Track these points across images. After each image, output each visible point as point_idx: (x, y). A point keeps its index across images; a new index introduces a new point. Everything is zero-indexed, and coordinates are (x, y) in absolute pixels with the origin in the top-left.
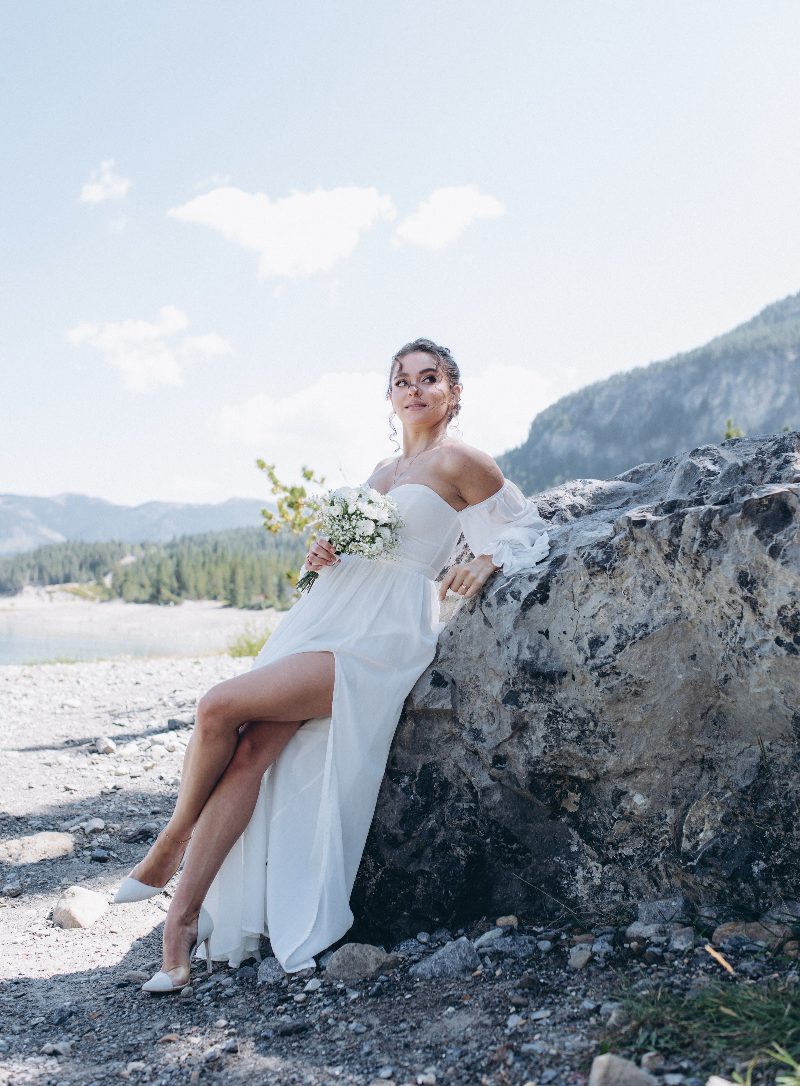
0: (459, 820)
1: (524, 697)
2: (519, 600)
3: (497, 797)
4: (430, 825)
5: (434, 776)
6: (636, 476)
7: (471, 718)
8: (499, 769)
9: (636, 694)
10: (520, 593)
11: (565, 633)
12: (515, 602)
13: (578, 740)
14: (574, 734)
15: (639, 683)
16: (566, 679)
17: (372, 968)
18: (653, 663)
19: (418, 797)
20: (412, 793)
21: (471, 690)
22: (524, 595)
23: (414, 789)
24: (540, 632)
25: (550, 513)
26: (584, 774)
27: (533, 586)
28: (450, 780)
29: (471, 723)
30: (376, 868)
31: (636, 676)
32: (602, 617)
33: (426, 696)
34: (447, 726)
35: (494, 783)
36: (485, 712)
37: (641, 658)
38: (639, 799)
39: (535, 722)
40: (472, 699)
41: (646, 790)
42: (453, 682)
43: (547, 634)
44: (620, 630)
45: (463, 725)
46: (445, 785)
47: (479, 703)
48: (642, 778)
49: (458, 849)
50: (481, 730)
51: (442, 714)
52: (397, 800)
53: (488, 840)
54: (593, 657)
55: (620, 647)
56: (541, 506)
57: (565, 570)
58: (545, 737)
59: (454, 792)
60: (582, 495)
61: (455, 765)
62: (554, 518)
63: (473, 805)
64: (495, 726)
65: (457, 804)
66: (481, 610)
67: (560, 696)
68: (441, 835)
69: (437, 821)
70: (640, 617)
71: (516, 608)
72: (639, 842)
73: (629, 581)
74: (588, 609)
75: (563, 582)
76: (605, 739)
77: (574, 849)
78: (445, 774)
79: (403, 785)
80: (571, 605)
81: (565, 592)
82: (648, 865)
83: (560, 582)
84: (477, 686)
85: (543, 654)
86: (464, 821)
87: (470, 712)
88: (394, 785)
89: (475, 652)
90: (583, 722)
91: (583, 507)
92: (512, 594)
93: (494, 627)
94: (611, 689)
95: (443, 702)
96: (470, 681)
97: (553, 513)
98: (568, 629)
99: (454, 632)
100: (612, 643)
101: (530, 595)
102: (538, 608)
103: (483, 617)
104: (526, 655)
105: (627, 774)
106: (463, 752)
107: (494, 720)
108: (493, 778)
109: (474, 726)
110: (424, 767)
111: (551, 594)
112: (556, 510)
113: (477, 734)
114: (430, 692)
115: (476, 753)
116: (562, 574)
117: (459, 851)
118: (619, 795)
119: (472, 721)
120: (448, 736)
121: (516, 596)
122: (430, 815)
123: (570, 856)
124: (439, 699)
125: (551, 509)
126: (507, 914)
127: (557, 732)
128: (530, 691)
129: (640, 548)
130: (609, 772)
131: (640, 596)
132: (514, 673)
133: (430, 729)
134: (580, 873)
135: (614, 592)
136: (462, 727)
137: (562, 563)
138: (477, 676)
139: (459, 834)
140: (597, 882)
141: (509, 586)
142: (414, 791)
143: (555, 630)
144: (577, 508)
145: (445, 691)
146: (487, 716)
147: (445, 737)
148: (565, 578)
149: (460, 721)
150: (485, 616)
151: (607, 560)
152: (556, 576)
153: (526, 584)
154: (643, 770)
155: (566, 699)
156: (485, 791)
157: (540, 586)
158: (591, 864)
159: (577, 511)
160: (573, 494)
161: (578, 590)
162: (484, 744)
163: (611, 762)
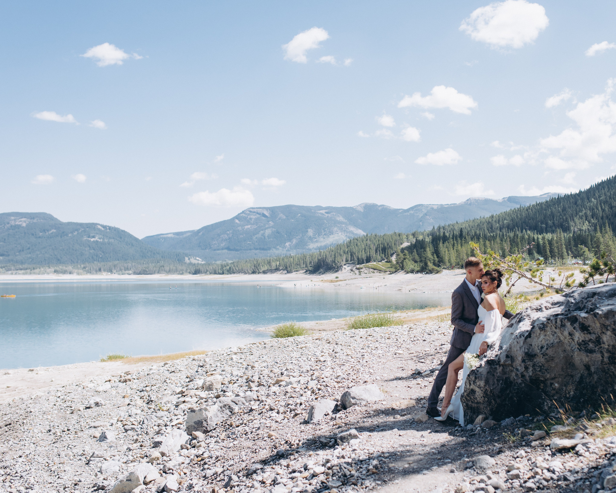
0: (515, 391)
1: (527, 361)
3: (523, 385)
5: (508, 380)
7: (516, 366)
8: (523, 378)
9: (552, 360)
13: (540, 371)
14: (539, 369)
15: (553, 357)
16: (536, 356)
17: (492, 425)
18: (555, 352)
19: (505, 385)
20: (503, 385)
22: (525, 336)
23: (503, 383)
26: (542, 379)
27: (527, 333)
30: (495, 403)
31: (552, 355)
32: (543, 342)
33: (506, 361)
34: (510, 368)
35: (522, 382)
37: (552, 351)
38: (556, 385)
39: (529, 367)
41: (558, 383)
42: (511, 357)
43: (531, 345)
44: (547, 345)
46: (511, 382)
47: (517, 362)
48: (557, 380)
51: (509, 365)
52: (499, 386)
53: (522, 396)
54: (541, 351)
55: (547, 349)
57: (535, 330)
58: (532, 370)
59: (513, 384)
61: (513, 377)
63: (518, 387)
64: (521, 368)
65: (514, 387)
67: (535, 360)
68: (511, 395)
69: (509, 391)
70: (552, 342)
72: (558, 395)
73: (548, 333)
74: (540, 340)
76: (546, 370)
77: (543, 397)
78: (511, 380)
79: (500, 382)
80: (536, 338)
81: (535, 335)
82: (560, 401)
84: (516, 358)
85: (530, 350)
87: (515, 364)
89: (515, 350)
90: (541, 367)
94: (546, 359)
95: (509, 362)
96: (515, 356)
97: (540, 309)
98: (536, 344)
100: (545, 347)
101: (527, 336)
102: (529, 339)
104: (526, 351)
105: (553, 379)
106: (515, 374)
107: (521, 366)
108: (522, 380)
109: (517, 368)
110: (506, 378)
111: (532, 335)
113: (517, 370)
114: (506, 359)
115: (517, 374)
117: (515, 399)
118: (552, 384)
121: (523, 336)
123: (542, 399)
125: (540, 308)
126: (527, 414)
127: (535, 369)
128: (528, 359)
129: (550, 325)
130: (548, 379)
131: (551, 336)
132: (524, 355)
133: (507, 368)
134: (546, 403)
135: (545, 335)
136: (514, 368)
139: (515, 394)
140: (550, 405)
143: (533, 344)
145: (509, 359)
146: (519, 365)
147: (510, 371)
148: (535, 332)
149: (513, 366)
150: (517, 340)
151: (543, 328)
152: (533, 331)
154: (556, 378)
155: (537, 361)
156: (520, 384)
157: (529, 334)
158: (548, 401)
161: (538, 335)
162: (519, 372)
163: (548, 376)
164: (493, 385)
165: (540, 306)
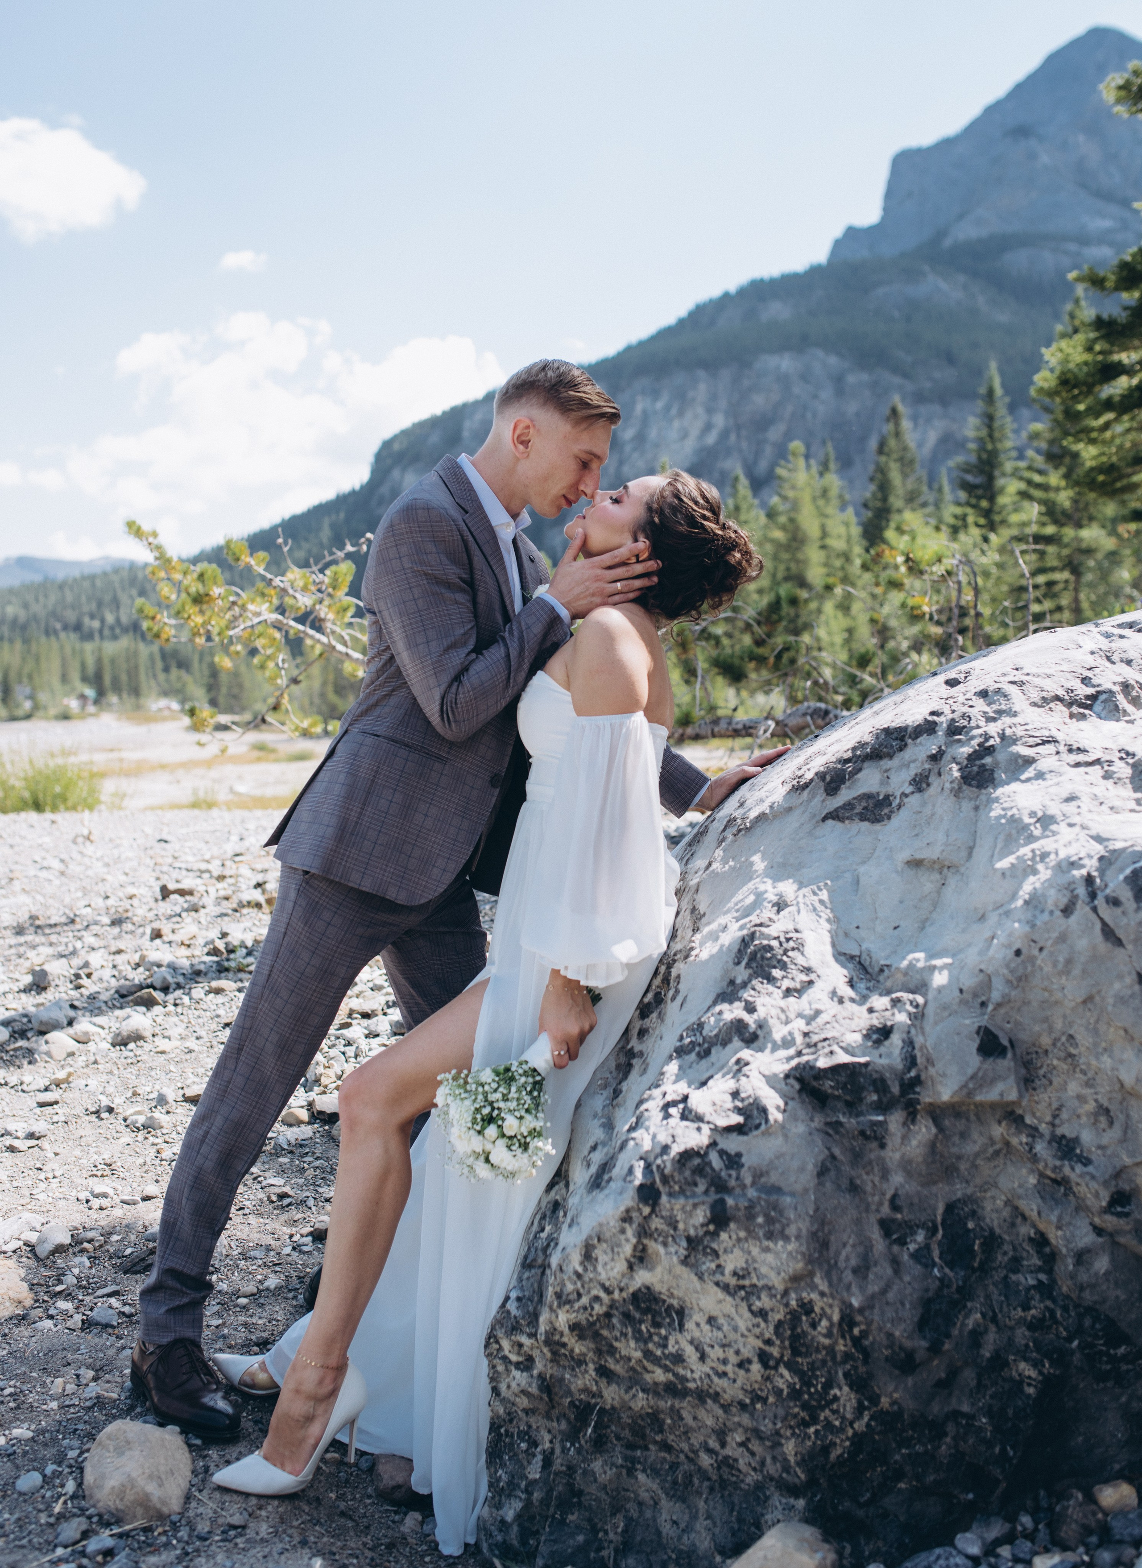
0: (1024, 1310)
3: (1102, 1264)
4: (970, 1323)
5: (971, 1225)
7: (1055, 1116)
8: (1119, 1215)
19: (947, 1270)
20: (934, 1264)
21: (1055, 1062)
23: (936, 1254)
25: (1087, 697)
28: (998, 1231)
29: (1053, 1125)
30: (860, 1410)
33: (972, 1078)
34: (998, 1131)
35: (1100, 1240)
36: (1091, 1106)
40: (1056, 1081)
42: (1012, 1044)
45: (1036, 1129)
46: (992, 1241)
47: (1074, 1087)
49: (1022, 1365)
50: (1076, 1140)
52: (907, 1278)
53: (1075, 1343)
56: (1068, 685)
59: (1005, 1253)
61: (1008, 1203)
62: (1098, 706)
63: (1043, 1277)
64: (1115, 1133)
65: (1014, 1277)
66: (1095, 909)
68: (991, 1341)
69: (983, 1315)
78: (988, 1220)
79: (912, 1247)
84: (1071, 1055)
86: (1033, 1312)
87: (1055, 1105)
88: (896, 1248)
89: (1073, 991)
93: (1130, 947)
95: (1000, 1087)
96: (1054, 1044)
97: (1094, 698)
99: (1024, 951)
103: (1098, 926)
106: (1033, 1180)
107: (1111, 1123)
108: (1099, 1231)
109: (1059, 1131)
110: (950, 1208)
112: (1099, 693)
113: (1068, 1148)
114: (979, 1069)
115: (1062, 1182)
117: (1027, 1369)
119: (1057, 1121)
120: (997, 1147)
122: (969, 1304)
124: (993, 1081)
125: (1090, 691)
126: (1115, 1483)
133: (964, 1135)
136: (1034, 1133)
138: (1071, 1037)
139: (1022, 1336)
142: (937, 1260)
145: (1006, 1063)
146: (1096, 1115)
147: (991, 1150)
149: (1028, 1120)
150: (1104, 924)
156: (1079, 1255)
159: (1134, 693)
160: (1108, 658)
162: (1090, 1169)
164: (862, 1270)
165: (1085, 681)
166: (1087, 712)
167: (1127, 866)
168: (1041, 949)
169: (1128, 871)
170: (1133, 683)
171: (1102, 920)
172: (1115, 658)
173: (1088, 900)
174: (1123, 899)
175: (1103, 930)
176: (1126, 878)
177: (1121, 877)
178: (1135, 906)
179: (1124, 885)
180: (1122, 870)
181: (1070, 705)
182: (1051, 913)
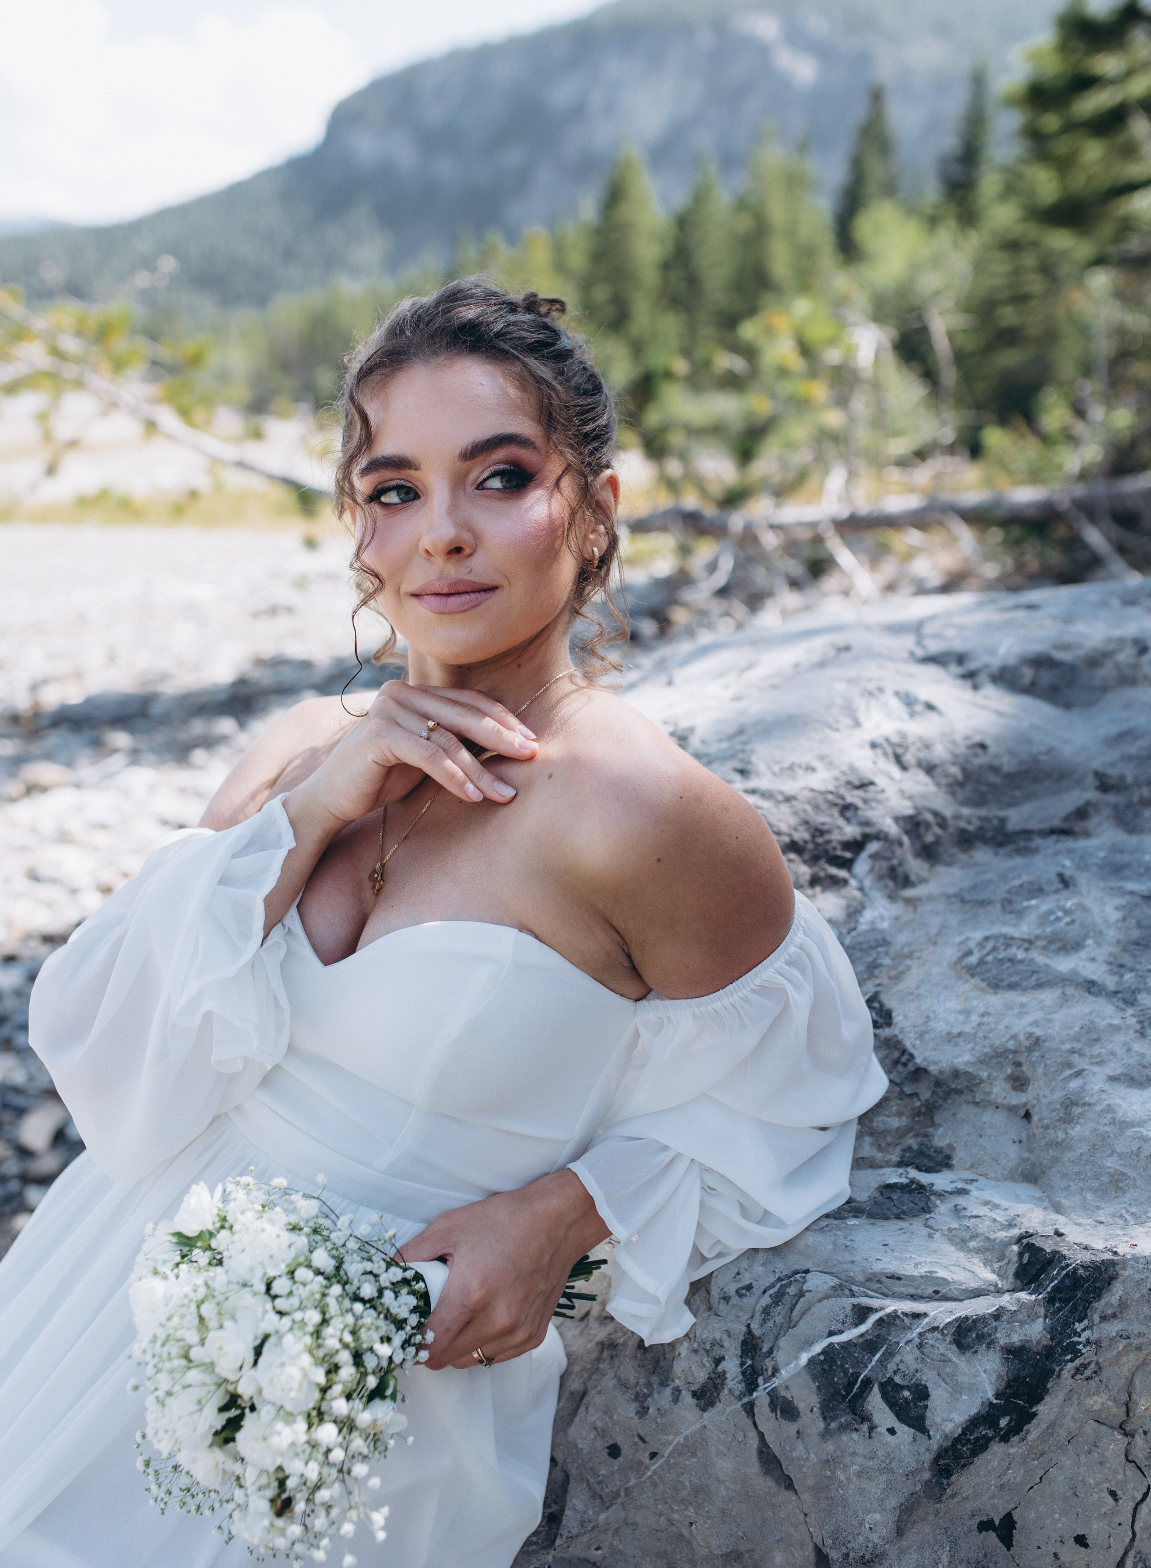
2: (919, 1424)
6: (1046, 677)
10: (922, 1393)
11: (1081, 1541)
12: (905, 1432)
22: (944, 1414)
24: (985, 1526)
27: (982, 1380)
43: (1006, 1529)
56: (816, 819)
57: (1113, 1328)
60: (930, 769)
66: (750, 1409)
71: (910, 1461)
75: (1099, 1369)
81: (1100, 1403)
83: (1088, 1373)
91: (943, 823)
92: (890, 1391)
93: (806, 1497)
98: (1096, 1530)
99: (626, 1450)
101: (973, 1423)
102: (991, 1457)
103: (752, 1442)
112: (867, 838)
116: (1098, 1343)
121: (905, 1404)
137: (1098, 1296)
141: (870, 1345)
143: (1039, 1520)
144: (928, 826)
148: (1105, 1357)
150: (764, 1443)
152: (1077, 1354)
153: (945, 1360)
157: (1012, 1384)
159: (929, 838)
166: (842, 873)
167: (820, 1338)
168: (653, 1455)
169: (818, 1348)
170: (929, 817)
171: (761, 1435)
172: (909, 758)
173: (741, 1387)
174: (801, 1406)
175: (760, 1453)
176: (811, 1361)
177: (804, 1358)
178: (821, 1425)
179: (806, 1378)
180: (809, 1343)
181: (813, 860)
182: (677, 1392)
